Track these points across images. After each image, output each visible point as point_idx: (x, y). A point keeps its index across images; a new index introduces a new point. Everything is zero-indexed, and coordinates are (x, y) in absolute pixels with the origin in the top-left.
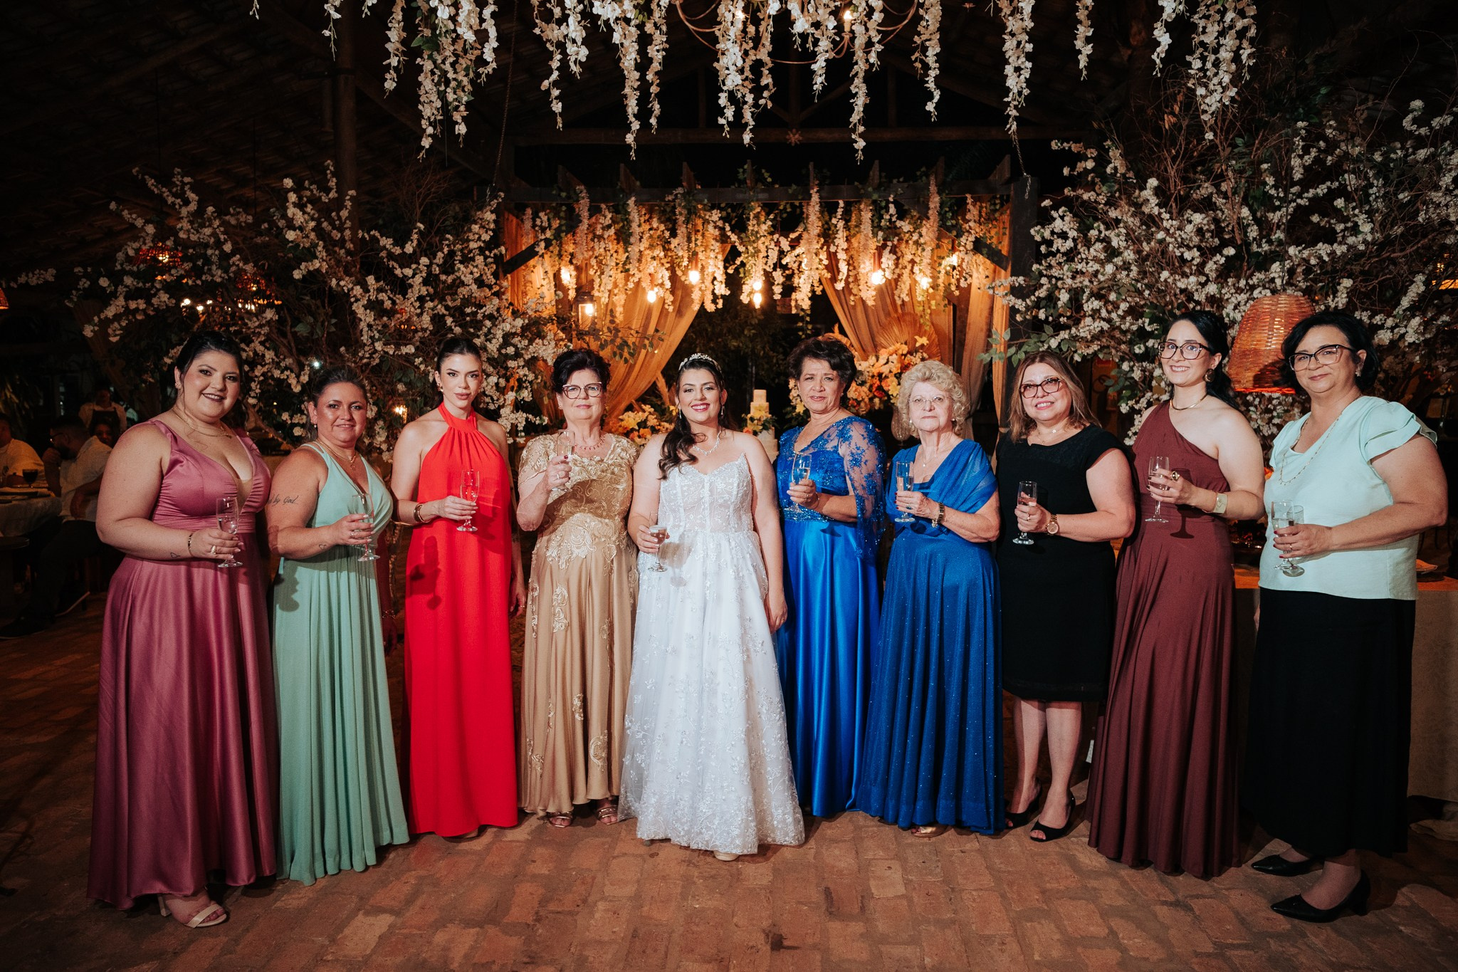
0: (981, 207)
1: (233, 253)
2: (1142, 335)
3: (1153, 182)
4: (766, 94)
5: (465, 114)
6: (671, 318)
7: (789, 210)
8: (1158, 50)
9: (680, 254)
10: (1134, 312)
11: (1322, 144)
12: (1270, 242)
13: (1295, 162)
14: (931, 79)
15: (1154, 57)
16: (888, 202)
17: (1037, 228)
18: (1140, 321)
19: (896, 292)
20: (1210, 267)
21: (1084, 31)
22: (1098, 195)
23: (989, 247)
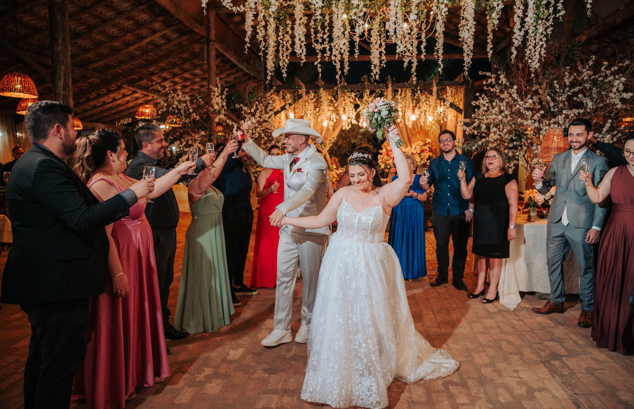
0: (452, 91)
1: (193, 113)
2: (512, 140)
3: (515, 87)
4: (383, 62)
5: (286, 70)
6: (331, 131)
7: (380, 92)
8: (513, 55)
9: (340, 109)
10: (510, 132)
11: (575, 74)
12: (558, 107)
13: (566, 80)
14: (440, 61)
15: (512, 57)
16: (417, 89)
17: (474, 102)
18: (511, 135)
19: (418, 122)
20: (535, 117)
21: (490, 46)
22: (496, 89)
23: (455, 106)
